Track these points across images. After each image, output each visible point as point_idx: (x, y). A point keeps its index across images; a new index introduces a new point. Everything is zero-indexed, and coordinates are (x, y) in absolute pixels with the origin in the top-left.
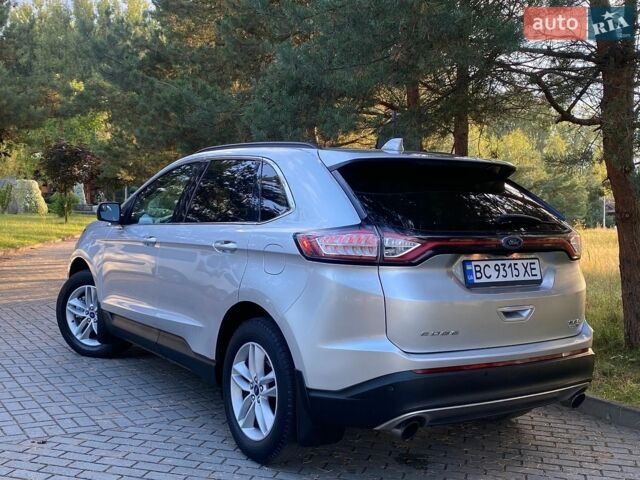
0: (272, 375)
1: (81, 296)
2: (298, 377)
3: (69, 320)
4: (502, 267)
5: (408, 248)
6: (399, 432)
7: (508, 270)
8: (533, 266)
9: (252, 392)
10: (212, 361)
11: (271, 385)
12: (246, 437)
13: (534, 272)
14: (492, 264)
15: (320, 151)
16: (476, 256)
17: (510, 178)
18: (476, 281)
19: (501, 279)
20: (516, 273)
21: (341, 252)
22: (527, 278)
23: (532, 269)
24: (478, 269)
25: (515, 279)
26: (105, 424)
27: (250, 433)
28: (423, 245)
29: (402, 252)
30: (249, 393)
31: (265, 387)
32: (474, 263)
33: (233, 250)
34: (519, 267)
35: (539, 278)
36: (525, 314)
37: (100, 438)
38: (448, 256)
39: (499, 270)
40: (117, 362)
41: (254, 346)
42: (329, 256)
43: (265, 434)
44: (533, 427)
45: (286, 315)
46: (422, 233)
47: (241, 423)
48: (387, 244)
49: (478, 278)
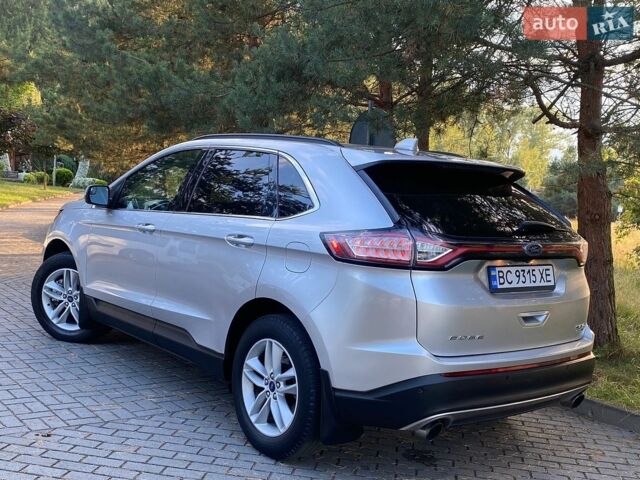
0: (292, 372)
1: (59, 278)
2: (322, 377)
3: (45, 303)
4: (521, 273)
5: (439, 253)
6: (425, 432)
7: (527, 276)
8: (548, 272)
9: (267, 388)
10: (222, 355)
11: (290, 381)
12: (259, 432)
13: (548, 278)
14: (513, 269)
15: (343, 149)
16: (499, 262)
17: (518, 182)
18: (499, 287)
19: (521, 285)
20: (533, 278)
21: (372, 254)
22: (543, 284)
23: (547, 275)
24: (501, 274)
25: (533, 285)
26: (106, 416)
27: (264, 429)
28: (454, 251)
29: (433, 257)
30: (263, 389)
31: (282, 383)
32: (498, 269)
33: (249, 245)
34: (537, 273)
35: (552, 284)
36: (541, 319)
37: (104, 431)
38: (476, 262)
39: (519, 276)
40: (96, 348)
41: (271, 343)
42: (361, 258)
43: (282, 431)
44: (523, 422)
45: (311, 315)
46: (451, 239)
47: (253, 419)
48: (419, 248)
49: (501, 284)
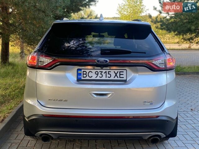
4: (100, 73)
5: (47, 62)
7: (104, 75)
8: (122, 73)
13: (121, 76)
14: (94, 71)
18: (82, 78)
19: (98, 78)
20: (109, 76)
22: (116, 78)
23: (120, 74)
24: (85, 73)
25: (108, 78)
28: (53, 61)
32: (83, 70)
35: (125, 79)
36: (109, 96)
39: (98, 74)
49: (83, 77)
